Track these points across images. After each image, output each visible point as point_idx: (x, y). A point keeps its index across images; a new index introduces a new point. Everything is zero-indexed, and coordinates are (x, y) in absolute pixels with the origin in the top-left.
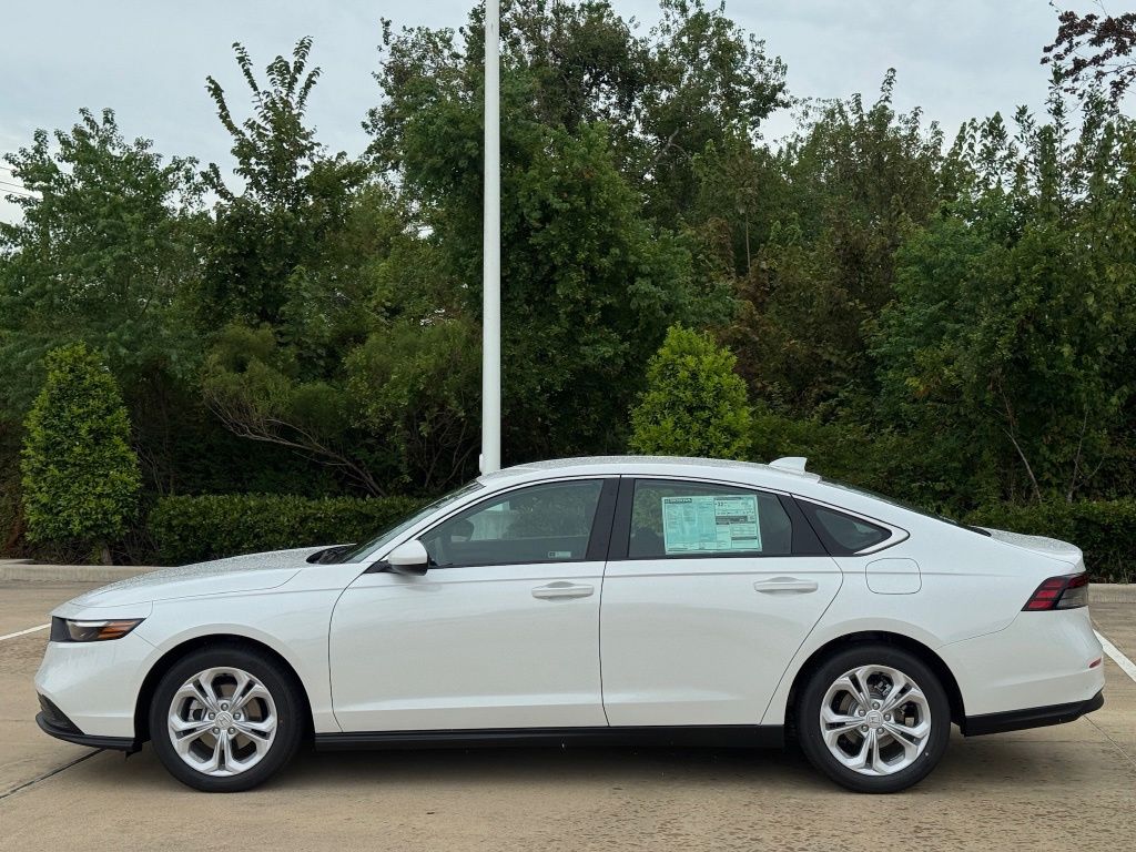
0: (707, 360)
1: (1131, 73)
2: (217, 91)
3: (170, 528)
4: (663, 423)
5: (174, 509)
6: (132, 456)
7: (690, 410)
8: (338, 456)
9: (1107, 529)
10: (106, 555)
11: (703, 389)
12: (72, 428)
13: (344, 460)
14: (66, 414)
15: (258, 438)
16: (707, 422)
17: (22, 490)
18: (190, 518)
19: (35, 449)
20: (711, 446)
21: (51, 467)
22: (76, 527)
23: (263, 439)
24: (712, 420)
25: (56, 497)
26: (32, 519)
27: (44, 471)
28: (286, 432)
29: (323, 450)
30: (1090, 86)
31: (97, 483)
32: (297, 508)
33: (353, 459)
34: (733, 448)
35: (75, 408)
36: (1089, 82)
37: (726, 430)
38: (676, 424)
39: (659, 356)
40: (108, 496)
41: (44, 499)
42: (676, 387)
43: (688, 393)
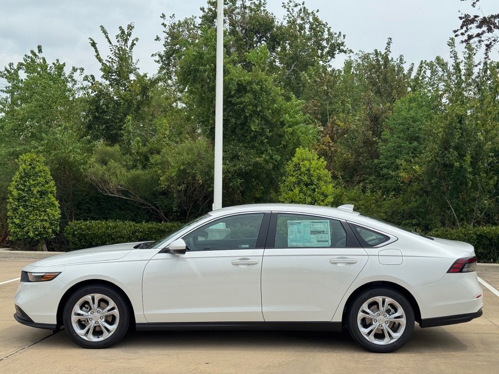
0: (314, 163)
1: (494, 41)
2: (94, 44)
3: (74, 235)
4: (294, 191)
5: (76, 226)
6: (57, 203)
7: (307, 185)
8: (148, 204)
9: (490, 240)
10: (45, 247)
11: (312, 176)
12: (30, 190)
13: (151, 205)
14: (28, 184)
15: (113, 195)
16: (314, 190)
17: (7, 217)
18: (83, 231)
19: (13, 199)
20: (315, 201)
21: (21, 207)
22: (31, 234)
23: (115, 196)
24: (316, 190)
25: (23, 221)
26: (12, 231)
27: (18, 209)
28: (125, 193)
29: (142, 201)
30: (476, 46)
31: (41, 215)
32: (131, 227)
33: (155, 205)
34: (325, 202)
35: (31, 181)
36: (476, 44)
37: (323, 194)
38: (300, 191)
39: (292, 161)
40: (46, 220)
41: (17, 221)
42: (300, 175)
43: (306, 178)
